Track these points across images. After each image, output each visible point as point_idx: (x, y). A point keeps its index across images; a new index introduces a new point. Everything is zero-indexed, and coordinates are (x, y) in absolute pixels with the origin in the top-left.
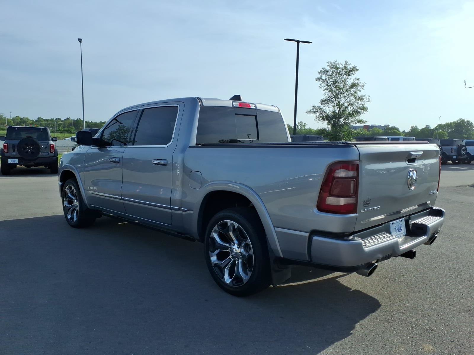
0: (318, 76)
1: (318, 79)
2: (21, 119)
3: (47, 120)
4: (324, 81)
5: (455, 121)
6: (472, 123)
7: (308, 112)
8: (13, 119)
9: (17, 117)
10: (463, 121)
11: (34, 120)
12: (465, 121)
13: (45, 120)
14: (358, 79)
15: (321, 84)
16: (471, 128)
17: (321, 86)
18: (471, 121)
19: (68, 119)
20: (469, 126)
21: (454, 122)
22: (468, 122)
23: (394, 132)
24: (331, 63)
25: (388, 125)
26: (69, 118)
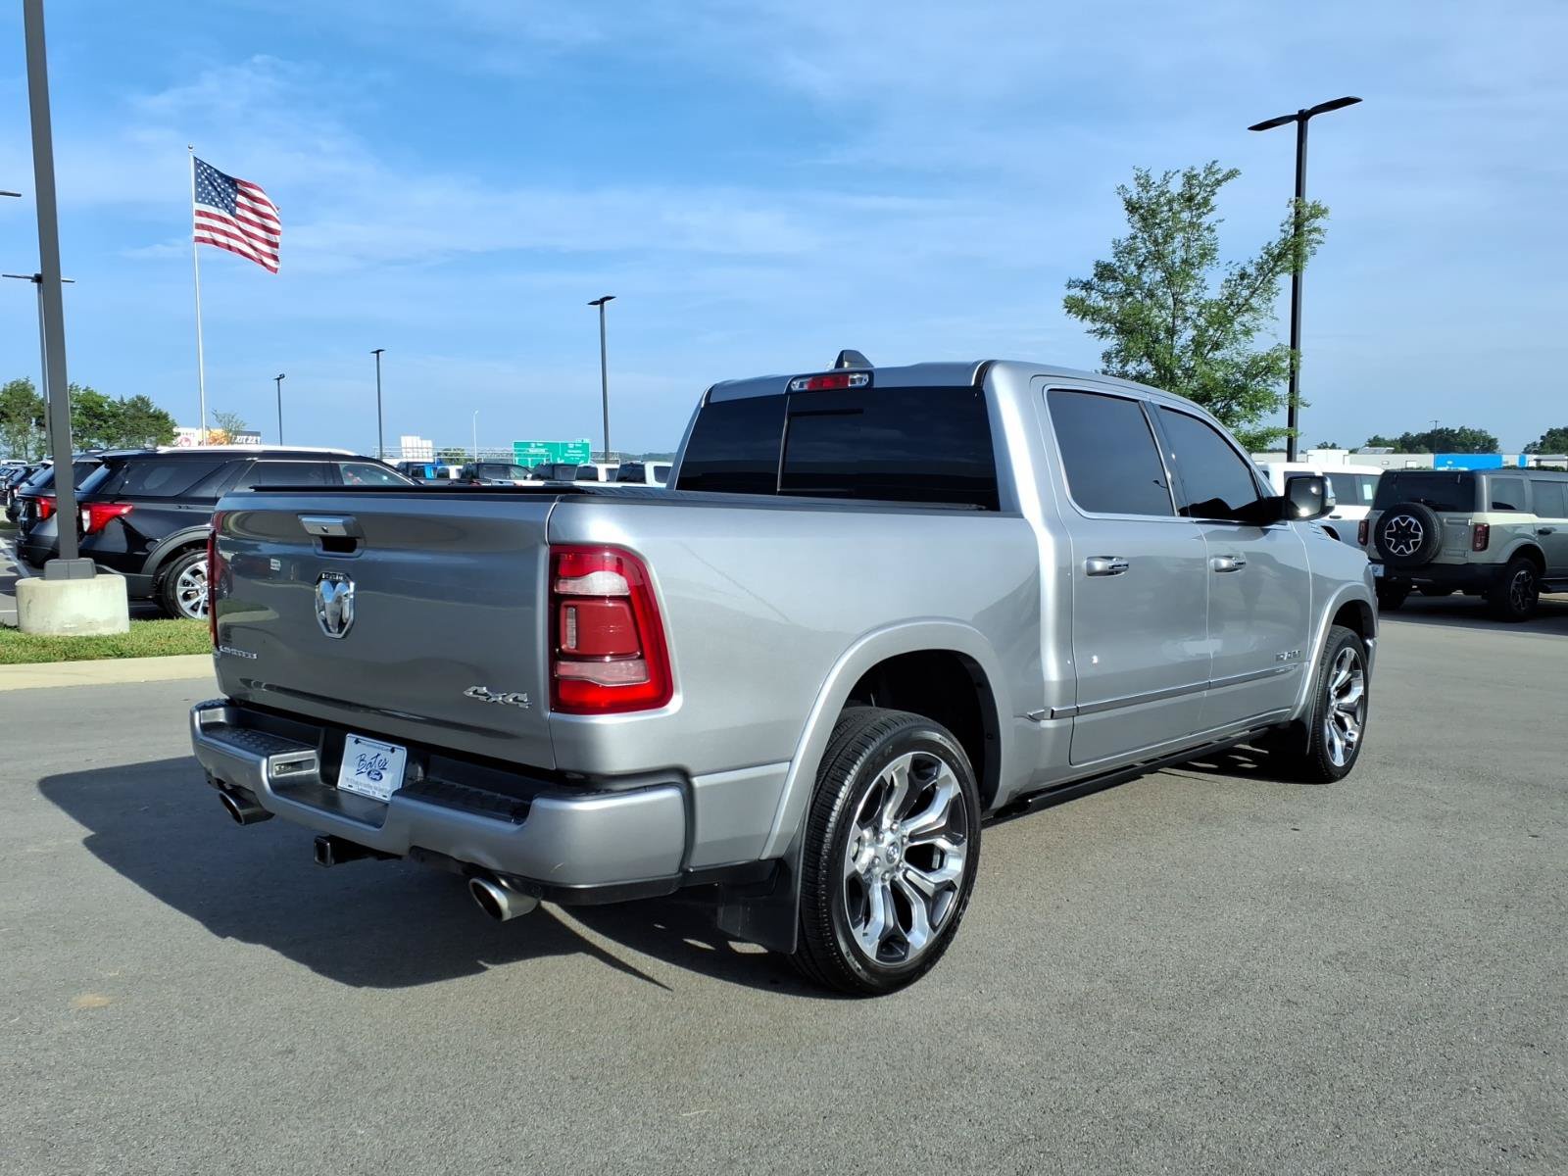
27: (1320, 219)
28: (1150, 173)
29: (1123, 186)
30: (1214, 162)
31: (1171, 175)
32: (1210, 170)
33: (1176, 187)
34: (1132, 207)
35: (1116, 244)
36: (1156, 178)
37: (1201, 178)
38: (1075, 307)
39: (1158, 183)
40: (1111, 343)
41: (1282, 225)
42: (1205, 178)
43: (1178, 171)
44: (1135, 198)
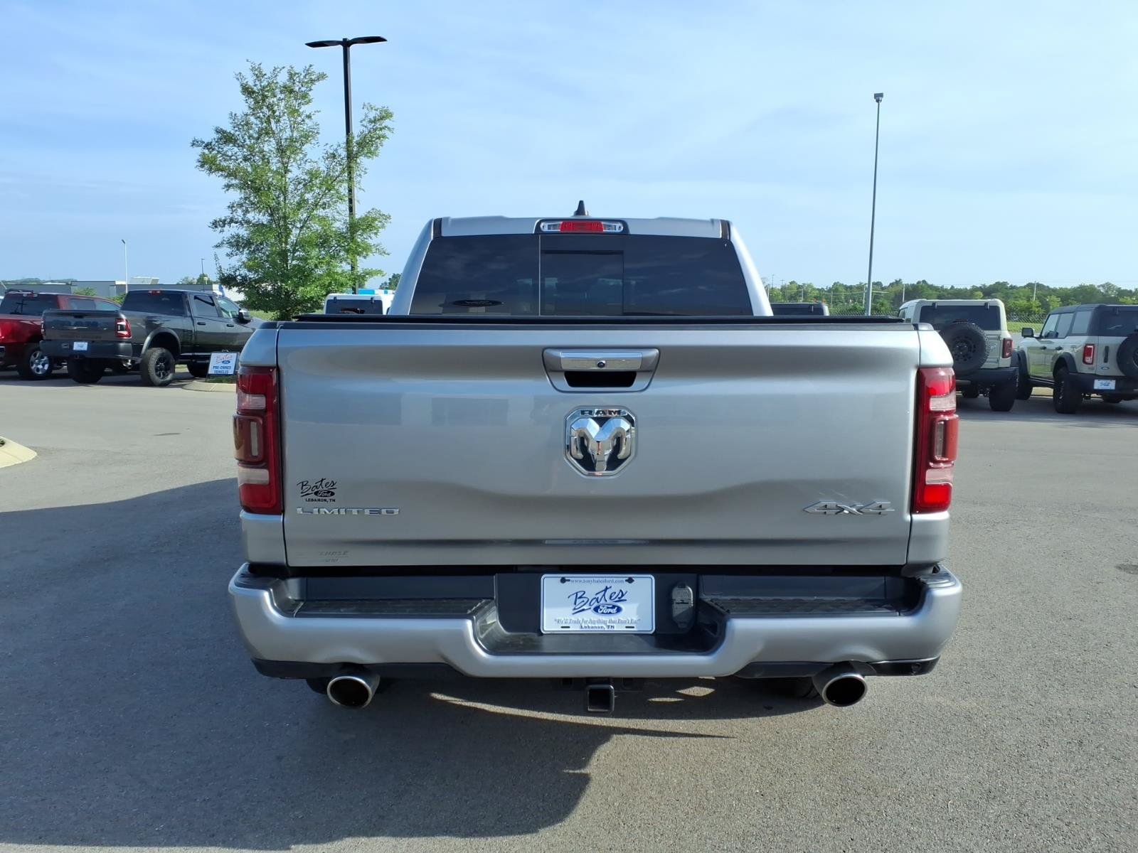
2: (799, 287)
3: (851, 287)
8: (783, 289)
9: (791, 283)
11: (825, 288)
13: (847, 288)
19: (898, 282)
26: (900, 280)
27: (387, 120)
28: (261, 66)
29: (240, 73)
30: (311, 66)
31: (278, 70)
32: (308, 72)
33: (283, 78)
34: (247, 91)
35: (233, 116)
36: (267, 70)
37: (302, 77)
38: (208, 164)
39: (269, 75)
40: (236, 195)
41: (361, 122)
42: (305, 77)
43: (284, 68)
44: (251, 83)
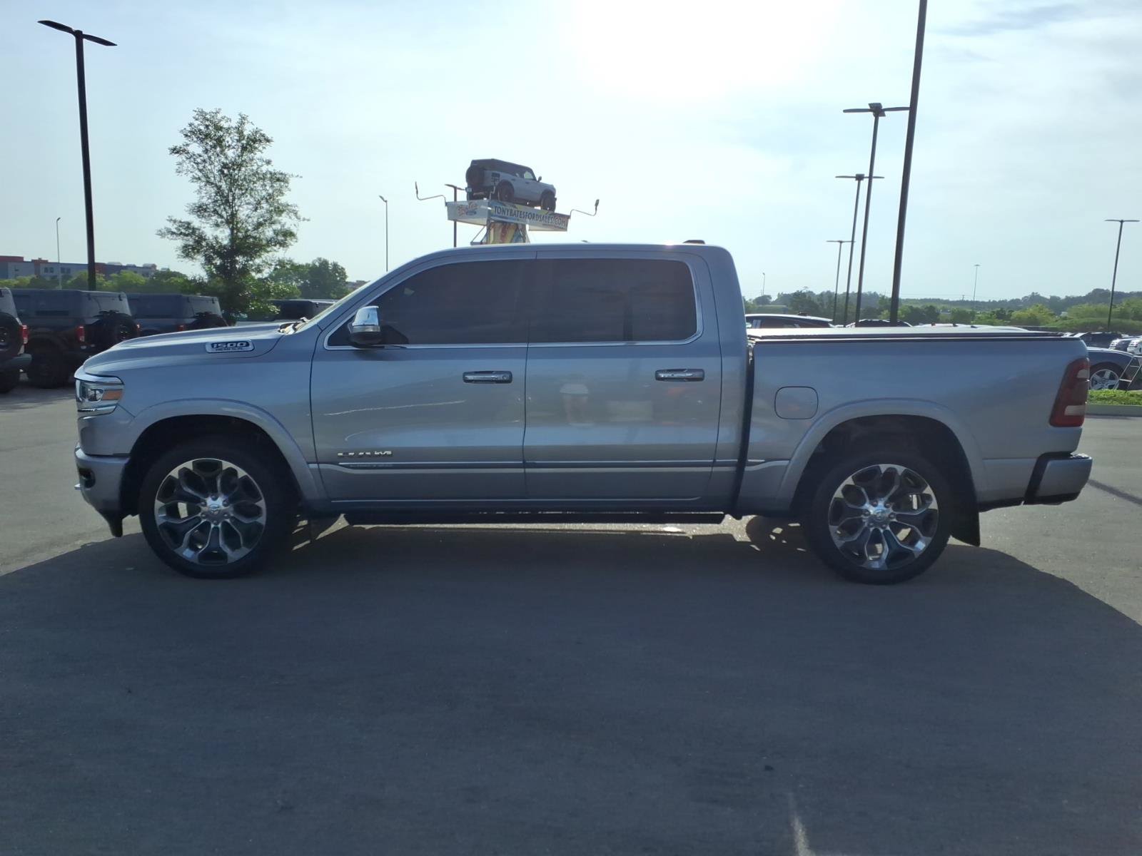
0: (180, 141)
1: (175, 151)
4: (191, 157)
5: (310, 262)
6: (342, 268)
7: (161, 234)
10: (324, 264)
12: (330, 263)
14: (268, 162)
15: (180, 164)
16: (342, 278)
17: (180, 170)
18: (341, 264)
20: (337, 274)
21: (308, 265)
22: (335, 265)
23: (175, 281)
24: (202, 112)
25: (154, 266)
